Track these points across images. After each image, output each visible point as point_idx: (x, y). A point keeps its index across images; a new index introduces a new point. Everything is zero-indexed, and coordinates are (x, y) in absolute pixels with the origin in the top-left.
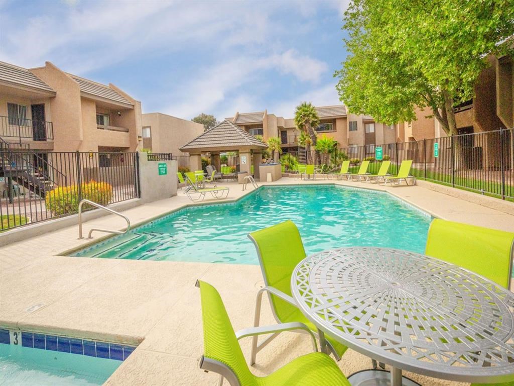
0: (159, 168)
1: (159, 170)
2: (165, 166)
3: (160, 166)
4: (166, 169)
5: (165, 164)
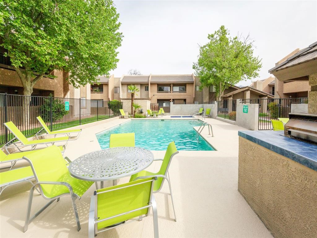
0: (244, 108)
1: (244, 110)
2: (247, 107)
3: (244, 107)
4: (247, 110)
5: (247, 106)
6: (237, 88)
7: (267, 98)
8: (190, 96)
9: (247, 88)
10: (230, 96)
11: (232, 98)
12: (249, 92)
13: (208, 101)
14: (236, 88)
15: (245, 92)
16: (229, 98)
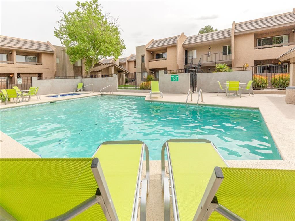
0: (172, 77)
6: (101, 64)
7: (125, 73)
8: (48, 70)
9: (112, 64)
10: (99, 71)
11: (101, 73)
12: (114, 67)
13: (73, 75)
14: (99, 63)
15: (110, 67)
16: (99, 73)
